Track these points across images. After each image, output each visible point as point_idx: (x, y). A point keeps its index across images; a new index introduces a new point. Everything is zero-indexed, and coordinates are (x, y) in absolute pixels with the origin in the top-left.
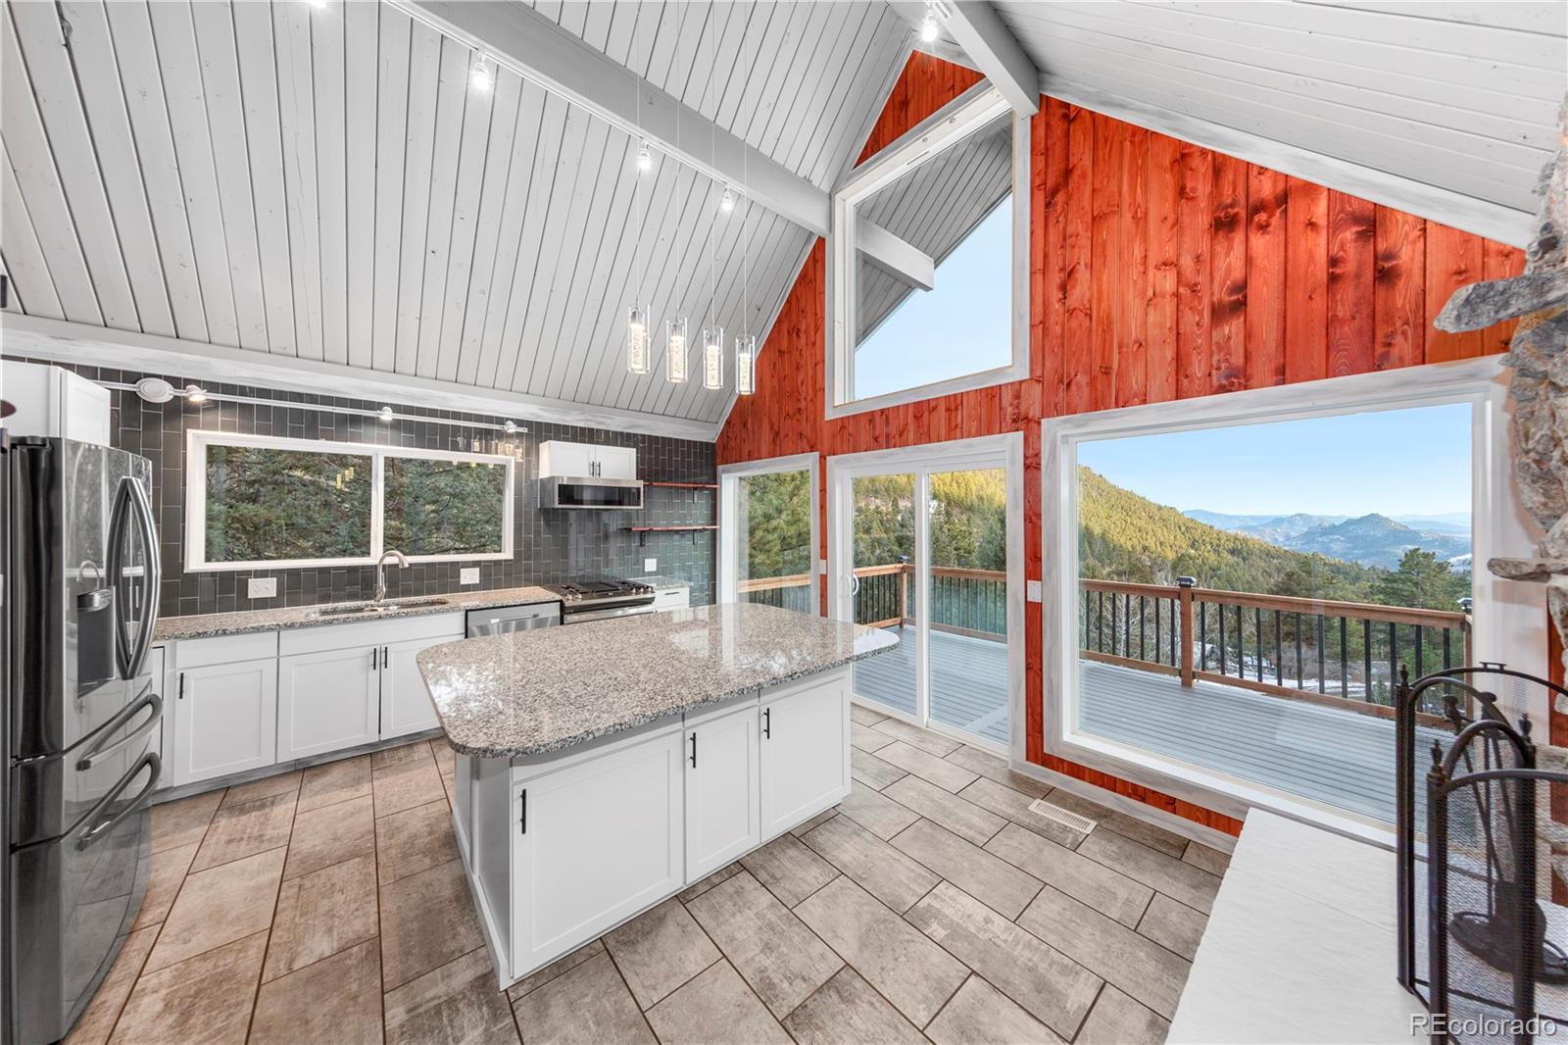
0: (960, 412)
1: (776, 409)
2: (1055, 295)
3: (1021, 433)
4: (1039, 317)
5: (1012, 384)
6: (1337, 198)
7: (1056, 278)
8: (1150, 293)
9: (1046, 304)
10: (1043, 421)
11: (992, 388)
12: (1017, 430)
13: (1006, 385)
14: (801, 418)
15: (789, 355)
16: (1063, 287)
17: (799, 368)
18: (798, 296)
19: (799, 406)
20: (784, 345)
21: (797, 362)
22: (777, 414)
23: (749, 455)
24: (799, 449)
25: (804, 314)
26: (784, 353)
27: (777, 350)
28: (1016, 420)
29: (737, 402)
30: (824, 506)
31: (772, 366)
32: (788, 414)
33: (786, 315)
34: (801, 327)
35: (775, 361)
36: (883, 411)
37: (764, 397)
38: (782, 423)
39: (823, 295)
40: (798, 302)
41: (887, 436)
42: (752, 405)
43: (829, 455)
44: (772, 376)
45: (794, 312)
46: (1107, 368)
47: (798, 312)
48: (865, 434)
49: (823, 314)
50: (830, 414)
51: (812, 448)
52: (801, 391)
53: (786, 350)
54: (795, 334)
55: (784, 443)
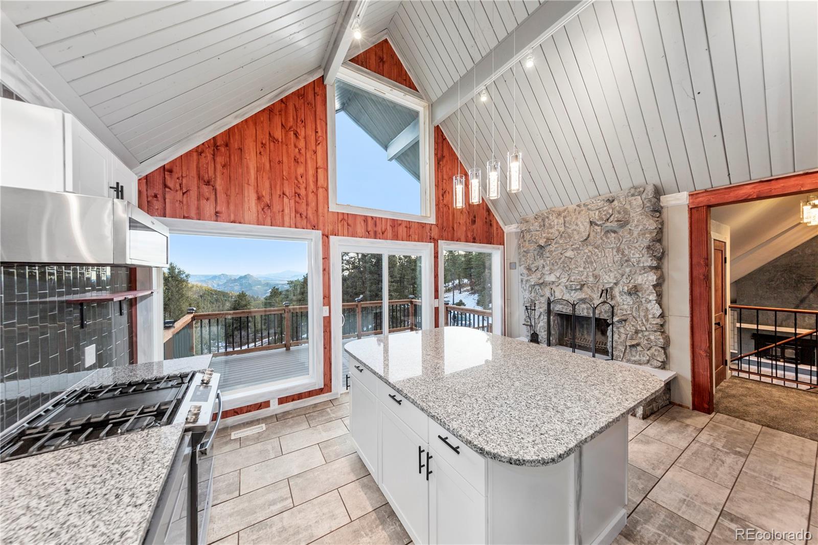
0: (411, 229)
1: (267, 185)
3: (433, 244)
4: (437, 203)
5: (430, 224)
7: (441, 192)
9: (439, 198)
10: (440, 241)
11: (423, 223)
12: (431, 242)
13: (428, 224)
14: (300, 201)
15: (284, 146)
16: (443, 196)
17: (298, 162)
18: (297, 106)
19: (298, 191)
20: (278, 134)
21: (295, 157)
22: (268, 190)
23: (217, 216)
24: (298, 225)
25: (303, 124)
26: (277, 140)
27: (268, 135)
28: (430, 239)
29: (190, 153)
30: (327, 269)
31: (259, 145)
32: (284, 194)
33: (280, 111)
34: (299, 131)
35: (264, 142)
36: (372, 218)
37: (248, 167)
38: (276, 199)
39: (324, 124)
40: (296, 110)
41: (375, 232)
42: (224, 166)
43: (332, 234)
44: (260, 153)
45: (291, 115)
46: (453, 228)
47: (295, 117)
48: (360, 228)
49: (325, 137)
50: (333, 208)
51: (314, 227)
52: (301, 181)
53: (280, 140)
54: (292, 133)
55: (278, 217)
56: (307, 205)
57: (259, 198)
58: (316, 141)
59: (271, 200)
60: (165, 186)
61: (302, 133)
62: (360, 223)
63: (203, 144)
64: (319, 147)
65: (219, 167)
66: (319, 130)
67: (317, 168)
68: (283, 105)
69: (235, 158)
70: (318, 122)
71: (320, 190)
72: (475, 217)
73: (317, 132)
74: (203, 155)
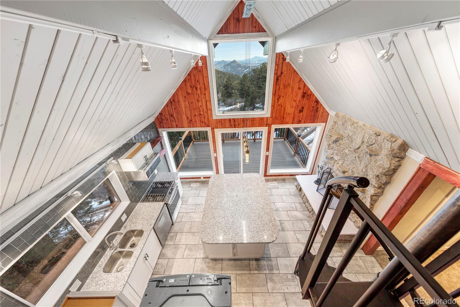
0: (254, 122)
1: (189, 112)
2: (276, 101)
3: (268, 127)
4: (273, 104)
5: (266, 117)
6: (316, 98)
7: (277, 97)
8: (292, 105)
9: (275, 102)
10: (272, 125)
11: (262, 118)
12: (267, 126)
13: (265, 117)
14: (201, 117)
15: (193, 95)
16: (278, 100)
17: (198, 101)
18: (195, 75)
19: (200, 113)
20: (190, 91)
21: (197, 99)
22: (190, 114)
23: (177, 126)
24: (202, 126)
25: (198, 82)
26: (190, 94)
27: (186, 92)
28: (266, 125)
29: (165, 106)
30: (214, 141)
31: (184, 97)
32: (195, 115)
33: (189, 80)
34: (197, 86)
35: (185, 96)
36: (233, 119)
37: (182, 107)
38: (193, 118)
39: (207, 78)
40: (195, 77)
41: (235, 125)
42: (175, 109)
43: (215, 128)
44: (185, 101)
45: (193, 80)
46: (283, 117)
47: (195, 80)
48: (228, 124)
49: (208, 85)
50: (214, 118)
51: (208, 126)
52: (201, 109)
53: (191, 93)
54: (194, 88)
55: (195, 124)
56: (204, 118)
57: (187, 118)
58: (205, 88)
59: (191, 118)
60: (162, 119)
61: (199, 87)
62: (227, 122)
63: (167, 102)
64: (206, 92)
65: (173, 109)
66: (205, 83)
67: (206, 101)
68: (189, 76)
69: (177, 105)
70: (205, 78)
71: (209, 111)
72: (303, 108)
73: (205, 84)
74: (168, 106)
